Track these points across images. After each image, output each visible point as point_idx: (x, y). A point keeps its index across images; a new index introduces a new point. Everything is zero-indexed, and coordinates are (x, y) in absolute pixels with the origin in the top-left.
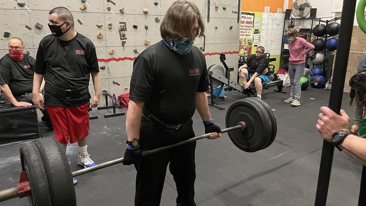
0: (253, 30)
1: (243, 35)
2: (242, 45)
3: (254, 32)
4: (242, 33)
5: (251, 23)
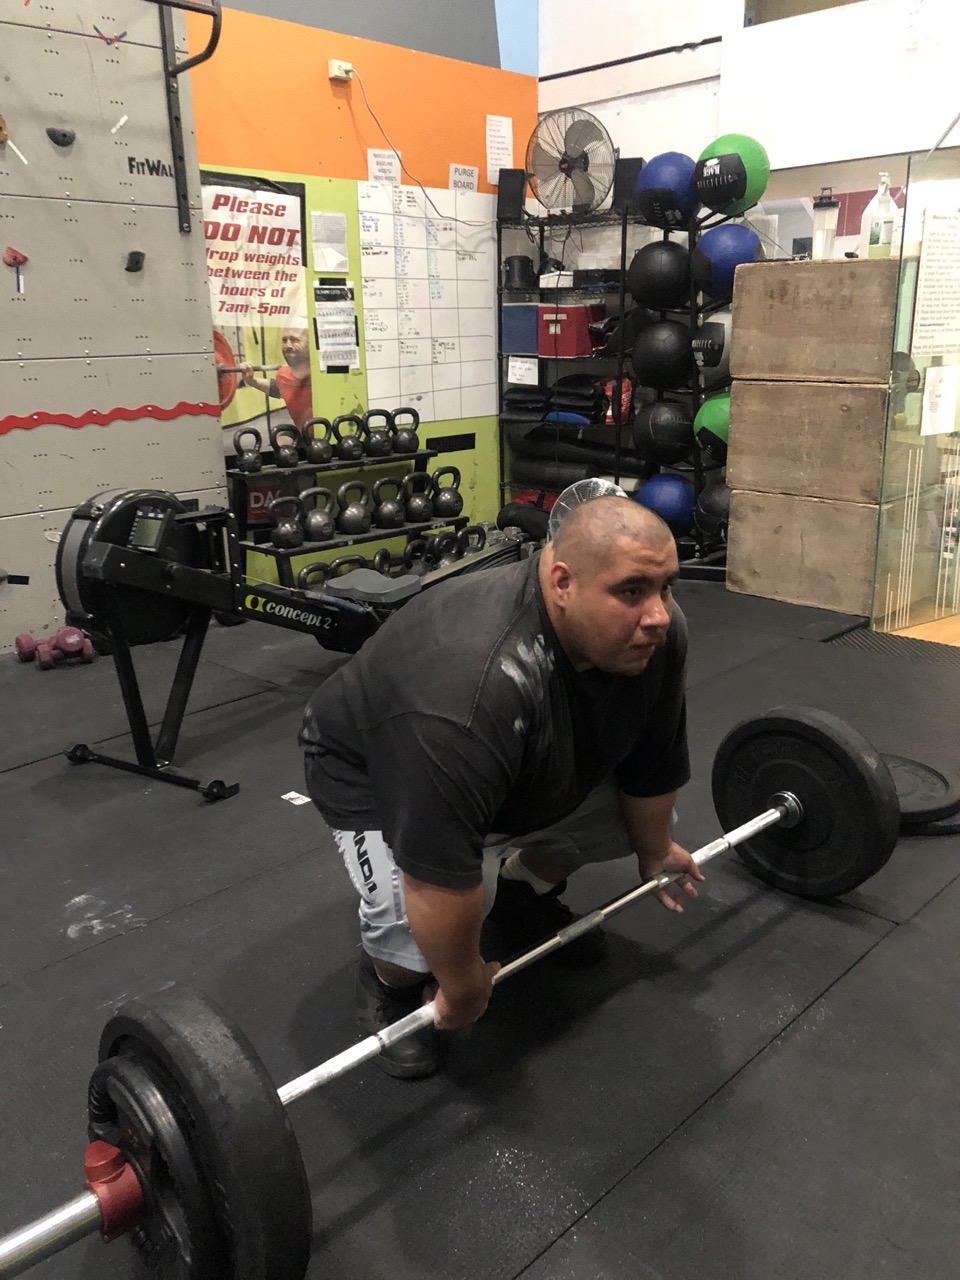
0: (309, 280)
1: (245, 308)
2: (243, 366)
3: (316, 289)
4: (231, 294)
5: (286, 239)
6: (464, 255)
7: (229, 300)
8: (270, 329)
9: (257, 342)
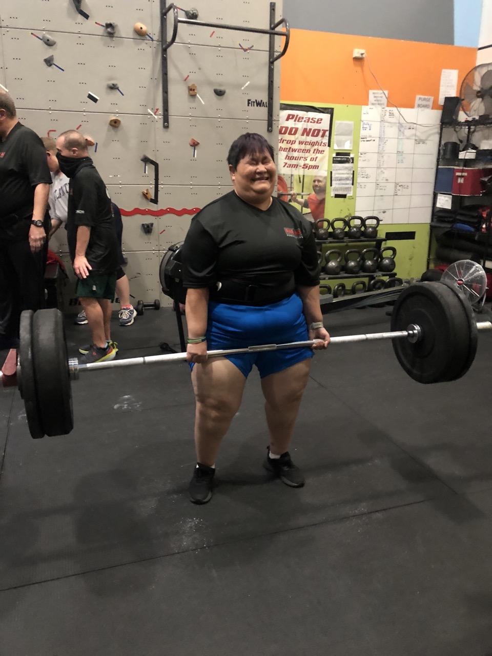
0: (330, 153)
2: (292, 192)
3: (334, 158)
4: (290, 159)
5: (321, 134)
6: (419, 141)
7: (289, 162)
8: (308, 176)
9: (300, 182)
